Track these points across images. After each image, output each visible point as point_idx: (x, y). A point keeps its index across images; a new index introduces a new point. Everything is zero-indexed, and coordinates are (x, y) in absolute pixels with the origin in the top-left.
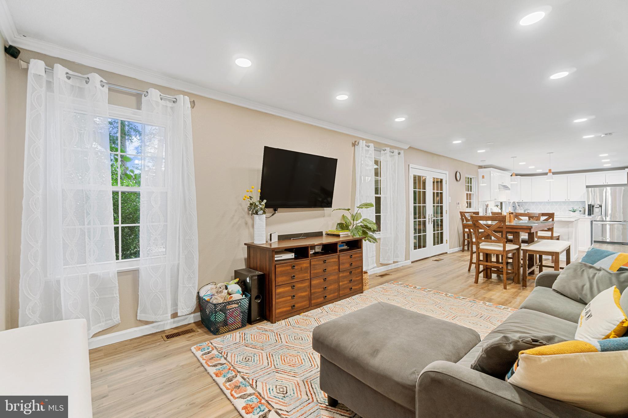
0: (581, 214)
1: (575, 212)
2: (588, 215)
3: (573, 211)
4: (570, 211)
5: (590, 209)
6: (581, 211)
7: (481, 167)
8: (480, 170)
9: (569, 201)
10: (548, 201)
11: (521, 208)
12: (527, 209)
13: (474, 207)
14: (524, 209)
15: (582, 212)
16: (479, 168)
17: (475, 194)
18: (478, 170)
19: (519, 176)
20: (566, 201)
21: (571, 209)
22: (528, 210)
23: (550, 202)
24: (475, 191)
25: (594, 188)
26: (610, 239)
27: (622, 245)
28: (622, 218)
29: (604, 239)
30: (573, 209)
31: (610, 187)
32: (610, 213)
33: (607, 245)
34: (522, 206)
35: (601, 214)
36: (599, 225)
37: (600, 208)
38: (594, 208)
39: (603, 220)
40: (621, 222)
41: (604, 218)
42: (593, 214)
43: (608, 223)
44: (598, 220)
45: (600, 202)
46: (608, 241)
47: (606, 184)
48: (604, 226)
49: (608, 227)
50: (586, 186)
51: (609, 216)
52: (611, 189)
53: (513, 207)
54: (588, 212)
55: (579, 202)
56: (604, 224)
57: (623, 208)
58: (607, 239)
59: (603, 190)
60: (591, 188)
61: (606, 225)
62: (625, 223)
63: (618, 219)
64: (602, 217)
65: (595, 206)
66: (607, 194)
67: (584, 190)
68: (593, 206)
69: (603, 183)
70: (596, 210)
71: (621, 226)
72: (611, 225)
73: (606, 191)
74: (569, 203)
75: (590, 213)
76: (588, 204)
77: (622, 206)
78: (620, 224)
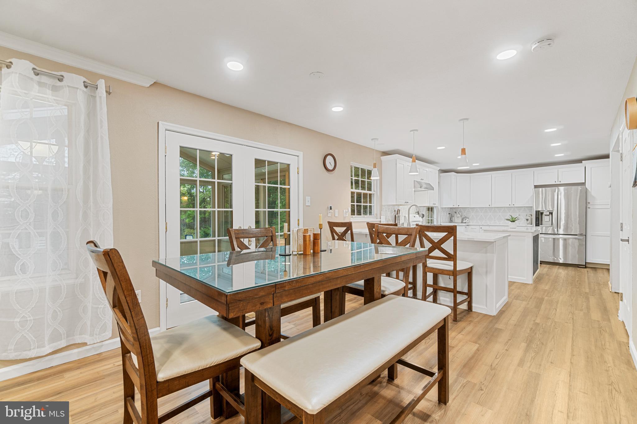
0: (528, 224)
1: (514, 221)
3: (511, 220)
4: (508, 220)
5: (537, 217)
6: (528, 219)
7: (385, 153)
8: (384, 158)
9: (513, 206)
10: (489, 206)
11: (458, 215)
12: (465, 217)
13: (375, 215)
14: (462, 217)
15: (529, 221)
16: (382, 156)
17: (375, 195)
18: (382, 157)
19: (453, 173)
20: (510, 206)
21: (509, 218)
22: (467, 218)
23: (493, 207)
24: (376, 191)
25: (544, 189)
26: (563, 260)
27: (578, 268)
28: (578, 230)
29: (556, 259)
30: (512, 218)
31: (563, 187)
32: (563, 223)
33: (559, 268)
34: (459, 213)
35: (552, 225)
36: (550, 239)
37: (551, 216)
38: (543, 216)
39: (554, 232)
40: (577, 235)
41: (555, 229)
42: (541, 224)
43: (561, 238)
44: (549, 233)
45: (550, 207)
46: (561, 262)
47: (559, 183)
48: (555, 240)
49: (561, 242)
50: (534, 186)
51: (562, 227)
52: (564, 190)
53: (449, 214)
54: (536, 222)
55: (526, 208)
56: (555, 239)
57: (579, 216)
58: (559, 260)
59: (555, 191)
60: (540, 189)
61: (558, 239)
62: (581, 237)
63: (573, 231)
64: (553, 228)
65: (544, 214)
66: (559, 197)
67: (532, 191)
68: (542, 214)
69: (555, 182)
70: (546, 219)
71: (577, 241)
72: (565, 240)
73: (558, 192)
74: (514, 209)
75: (539, 223)
76: (536, 211)
77: (577, 214)
78: (575, 238)
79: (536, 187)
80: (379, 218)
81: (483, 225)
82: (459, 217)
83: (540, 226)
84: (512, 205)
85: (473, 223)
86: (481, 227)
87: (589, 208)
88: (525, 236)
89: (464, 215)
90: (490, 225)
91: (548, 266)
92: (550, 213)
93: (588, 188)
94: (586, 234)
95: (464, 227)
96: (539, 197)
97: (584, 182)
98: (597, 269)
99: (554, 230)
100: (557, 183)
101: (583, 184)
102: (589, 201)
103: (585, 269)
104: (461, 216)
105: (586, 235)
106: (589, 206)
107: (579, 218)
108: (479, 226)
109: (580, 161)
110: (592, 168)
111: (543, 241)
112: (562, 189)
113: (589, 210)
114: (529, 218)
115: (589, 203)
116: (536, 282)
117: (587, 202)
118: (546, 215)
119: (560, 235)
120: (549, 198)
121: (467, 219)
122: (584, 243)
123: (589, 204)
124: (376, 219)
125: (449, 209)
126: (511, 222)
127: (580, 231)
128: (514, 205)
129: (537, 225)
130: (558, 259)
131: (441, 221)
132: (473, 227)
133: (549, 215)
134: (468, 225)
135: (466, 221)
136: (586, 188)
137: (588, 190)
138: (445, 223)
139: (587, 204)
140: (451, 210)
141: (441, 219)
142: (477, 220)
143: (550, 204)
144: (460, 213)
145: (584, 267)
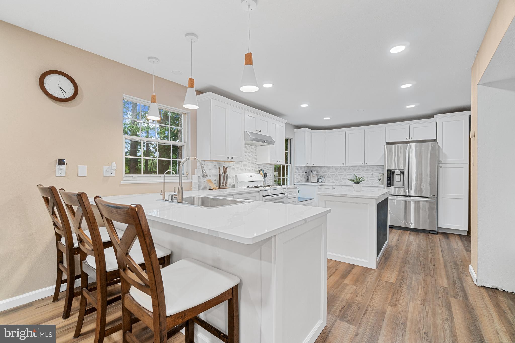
0: (380, 184)
1: (358, 183)
2: (387, 186)
3: (355, 181)
5: (389, 177)
9: (366, 165)
10: (343, 165)
11: (314, 175)
12: (321, 177)
15: (382, 180)
20: (362, 165)
21: (353, 178)
22: (323, 177)
23: (347, 166)
24: (186, 141)
25: (396, 145)
26: (414, 225)
27: (430, 234)
28: (429, 191)
29: (407, 223)
30: (357, 179)
31: (414, 144)
32: (414, 183)
33: (410, 234)
34: (314, 172)
35: (403, 186)
36: (402, 202)
37: (402, 175)
38: (395, 175)
39: (405, 194)
40: (428, 197)
41: (407, 190)
42: (393, 185)
43: (412, 200)
44: (401, 195)
45: (402, 166)
46: (412, 227)
47: (410, 140)
48: (406, 203)
49: (412, 204)
50: (386, 143)
51: (413, 188)
52: (416, 147)
53: (305, 173)
54: (387, 182)
55: (379, 167)
56: (406, 201)
57: (430, 176)
58: (411, 224)
59: (407, 149)
60: (393, 145)
61: (410, 202)
62: (433, 200)
63: (424, 192)
64: (404, 189)
65: (396, 173)
66: (411, 155)
67: (384, 148)
68: (393, 173)
69: (407, 138)
70: (397, 179)
71: (428, 204)
72: (417, 203)
73: (409, 150)
74: (367, 168)
75: (390, 183)
76: (387, 170)
77: (428, 173)
78: (426, 201)
79: (388, 144)
80: (190, 178)
81: (336, 185)
82: (314, 176)
83: (391, 186)
84: (365, 163)
85: (329, 183)
86: (334, 187)
87: (441, 167)
88: (367, 204)
89: (321, 174)
90: (343, 186)
91: (399, 231)
92: (401, 172)
93: (439, 145)
94: (438, 196)
95: (317, 187)
96: (391, 154)
97: (435, 138)
98: (450, 236)
99: (405, 192)
100: (408, 140)
101: (435, 141)
102: (440, 159)
103: (437, 236)
104: (317, 175)
105: (437, 198)
106: (440, 165)
107: (430, 178)
108: (332, 186)
109: (431, 116)
110: (443, 123)
111: (395, 204)
112: (413, 145)
113: (440, 169)
114: (381, 178)
115: (440, 161)
116: (382, 263)
117: (439, 160)
118: (397, 175)
119: (411, 197)
120: (401, 155)
121: (323, 179)
122: (435, 206)
123: (440, 163)
124: (187, 179)
125: (306, 167)
126: (356, 183)
127: (431, 193)
128: (366, 163)
129: (389, 185)
130: (409, 224)
131: (296, 181)
132: (326, 187)
133: (400, 175)
134: (321, 185)
135: (322, 180)
136: (438, 145)
137: (439, 146)
138: (301, 182)
139: (439, 162)
140: (308, 169)
141: (295, 179)
142: (332, 180)
143: (402, 161)
144: (316, 173)
145: (436, 233)
